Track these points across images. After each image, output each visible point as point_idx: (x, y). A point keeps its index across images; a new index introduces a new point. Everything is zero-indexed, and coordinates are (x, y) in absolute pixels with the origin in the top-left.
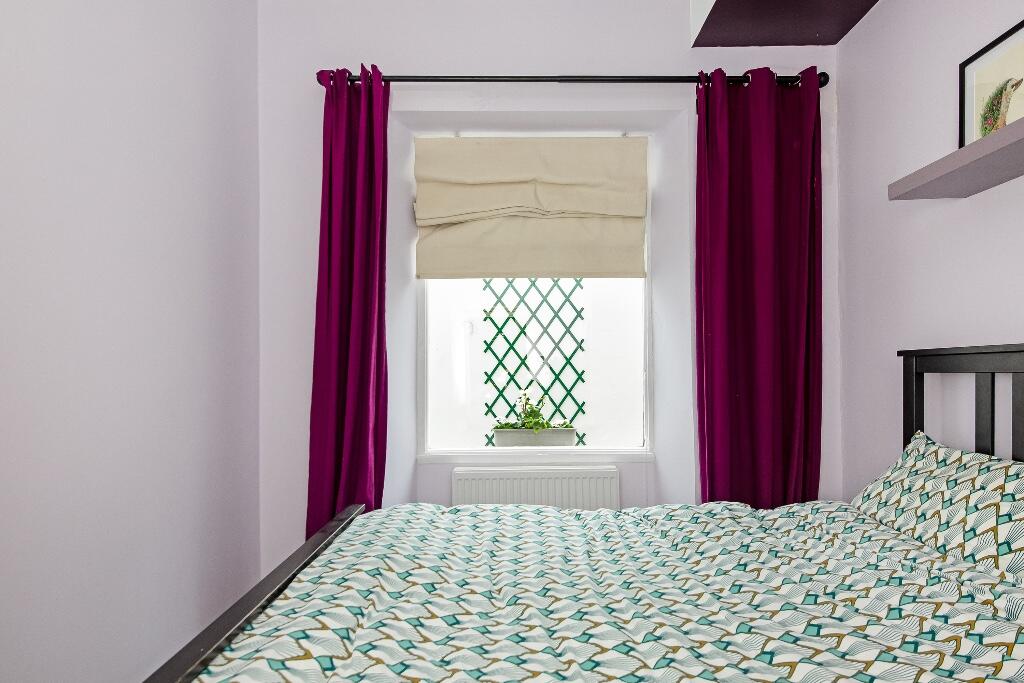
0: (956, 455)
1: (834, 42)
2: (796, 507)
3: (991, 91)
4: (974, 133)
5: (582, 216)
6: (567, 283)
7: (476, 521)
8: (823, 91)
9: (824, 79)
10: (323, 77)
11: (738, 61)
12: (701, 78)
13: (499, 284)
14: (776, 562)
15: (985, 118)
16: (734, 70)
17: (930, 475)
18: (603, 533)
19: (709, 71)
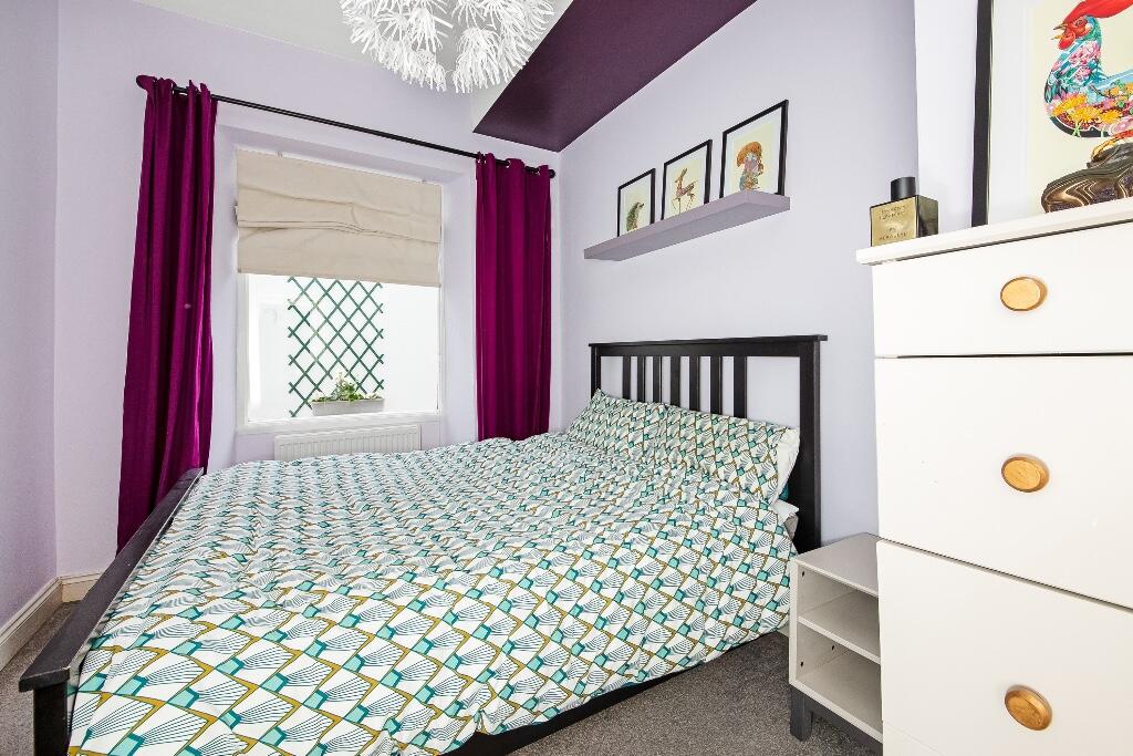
0: (613, 401)
1: (558, 151)
2: (536, 437)
3: (631, 207)
4: (623, 231)
5: (391, 236)
6: (369, 285)
7: (318, 468)
8: (552, 181)
9: (552, 174)
10: (142, 81)
11: (504, 150)
12: (478, 156)
13: (304, 281)
14: (526, 466)
15: (629, 221)
16: (501, 156)
17: (602, 412)
18: (419, 464)
19: (484, 153)
